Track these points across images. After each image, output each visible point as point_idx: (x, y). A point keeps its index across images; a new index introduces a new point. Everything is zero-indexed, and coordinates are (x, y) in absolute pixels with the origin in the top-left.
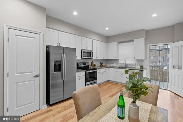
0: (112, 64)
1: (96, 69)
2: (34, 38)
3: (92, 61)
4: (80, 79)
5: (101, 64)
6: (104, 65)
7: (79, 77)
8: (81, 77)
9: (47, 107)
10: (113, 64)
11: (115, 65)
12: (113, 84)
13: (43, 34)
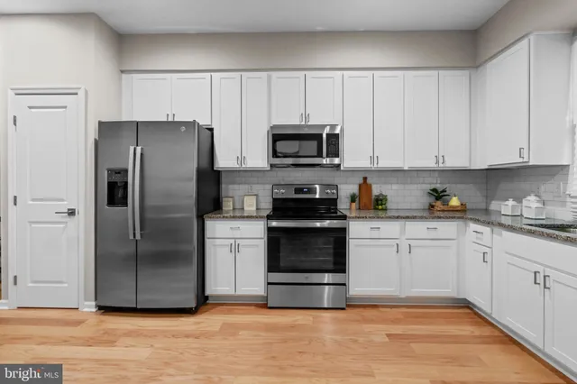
0: (511, 202)
1: (344, 217)
2: (65, 107)
3: (365, 179)
4: (235, 249)
5: (438, 195)
6: (455, 202)
7: (232, 241)
8: (238, 242)
9: (94, 310)
10: (519, 200)
11: (531, 207)
12: (487, 331)
13: (86, 92)
